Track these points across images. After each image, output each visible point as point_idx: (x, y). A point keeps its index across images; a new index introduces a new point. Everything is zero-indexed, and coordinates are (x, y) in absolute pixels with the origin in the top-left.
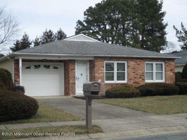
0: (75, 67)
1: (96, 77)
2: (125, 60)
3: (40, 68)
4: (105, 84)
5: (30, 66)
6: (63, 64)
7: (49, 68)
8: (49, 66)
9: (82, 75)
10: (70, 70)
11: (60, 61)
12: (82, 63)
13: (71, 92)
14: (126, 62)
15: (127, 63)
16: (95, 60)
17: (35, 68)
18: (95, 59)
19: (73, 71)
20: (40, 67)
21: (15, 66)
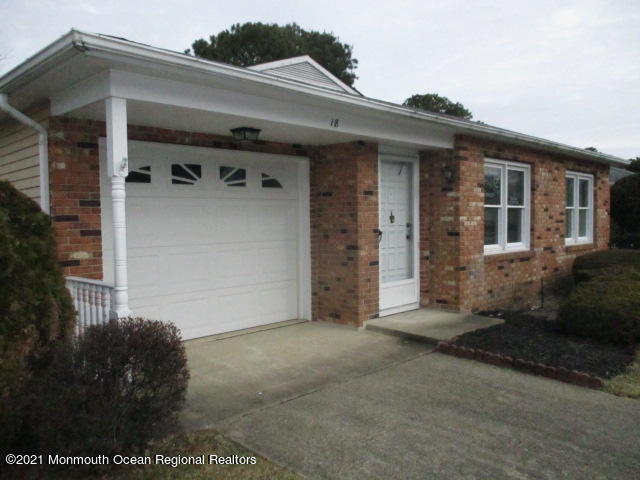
0: (376, 183)
1: (462, 229)
2: (526, 159)
3: (199, 182)
4: (486, 258)
5: (148, 168)
6: (303, 164)
7: (243, 185)
8: (240, 175)
9: (392, 218)
10: (361, 196)
11: (297, 150)
12: (394, 163)
13: (362, 308)
14: (529, 166)
15: (529, 170)
16: (462, 153)
17: (174, 182)
18: (458, 148)
19: (372, 198)
20: (199, 175)
21: (52, 159)
